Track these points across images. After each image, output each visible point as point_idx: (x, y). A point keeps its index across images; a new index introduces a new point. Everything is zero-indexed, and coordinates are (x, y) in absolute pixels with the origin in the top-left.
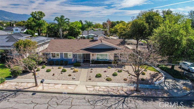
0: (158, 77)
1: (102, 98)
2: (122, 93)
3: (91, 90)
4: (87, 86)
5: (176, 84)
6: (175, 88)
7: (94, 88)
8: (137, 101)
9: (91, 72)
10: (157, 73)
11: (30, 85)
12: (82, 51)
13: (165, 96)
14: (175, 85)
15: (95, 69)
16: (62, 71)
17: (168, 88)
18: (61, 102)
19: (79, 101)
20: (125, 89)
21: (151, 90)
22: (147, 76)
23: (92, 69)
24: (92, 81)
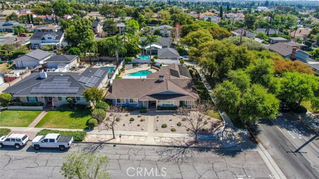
1: (167, 149)
2: (183, 144)
4: (155, 138)
5: (233, 134)
7: (160, 139)
8: (194, 152)
9: (158, 121)
10: (219, 122)
11: (108, 137)
12: (148, 97)
13: (217, 147)
14: (231, 136)
15: (161, 116)
16: (130, 120)
17: (223, 139)
18: (137, 152)
19: (150, 152)
20: (186, 141)
21: (208, 141)
23: (158, 117)
24: (159, 132)
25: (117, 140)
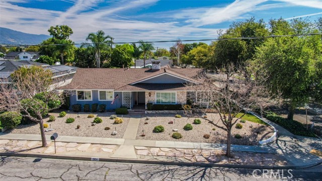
0: (265, 132)
1: (163, 168)
2: (200, 159)
3: (143, 155)
4: (136, 147)
5: (299, 145)
6: (296, 152)
7: (149, 150)
8: (228, 174)
9: (146, 123)
10: (263, 127)
11: (32, 145)
12: (131, 86)
13: (280, 165)
14: (296, 147)
15: (154, 118)
16: (94, 122)
17: (283, 152)
18: (85, 174)
19: (119, 173)
20: (206, 153)
21: (253, 154)
22: (245, 131)
23: (147, 119)
24: (147, 139)
25: (50, 150)
